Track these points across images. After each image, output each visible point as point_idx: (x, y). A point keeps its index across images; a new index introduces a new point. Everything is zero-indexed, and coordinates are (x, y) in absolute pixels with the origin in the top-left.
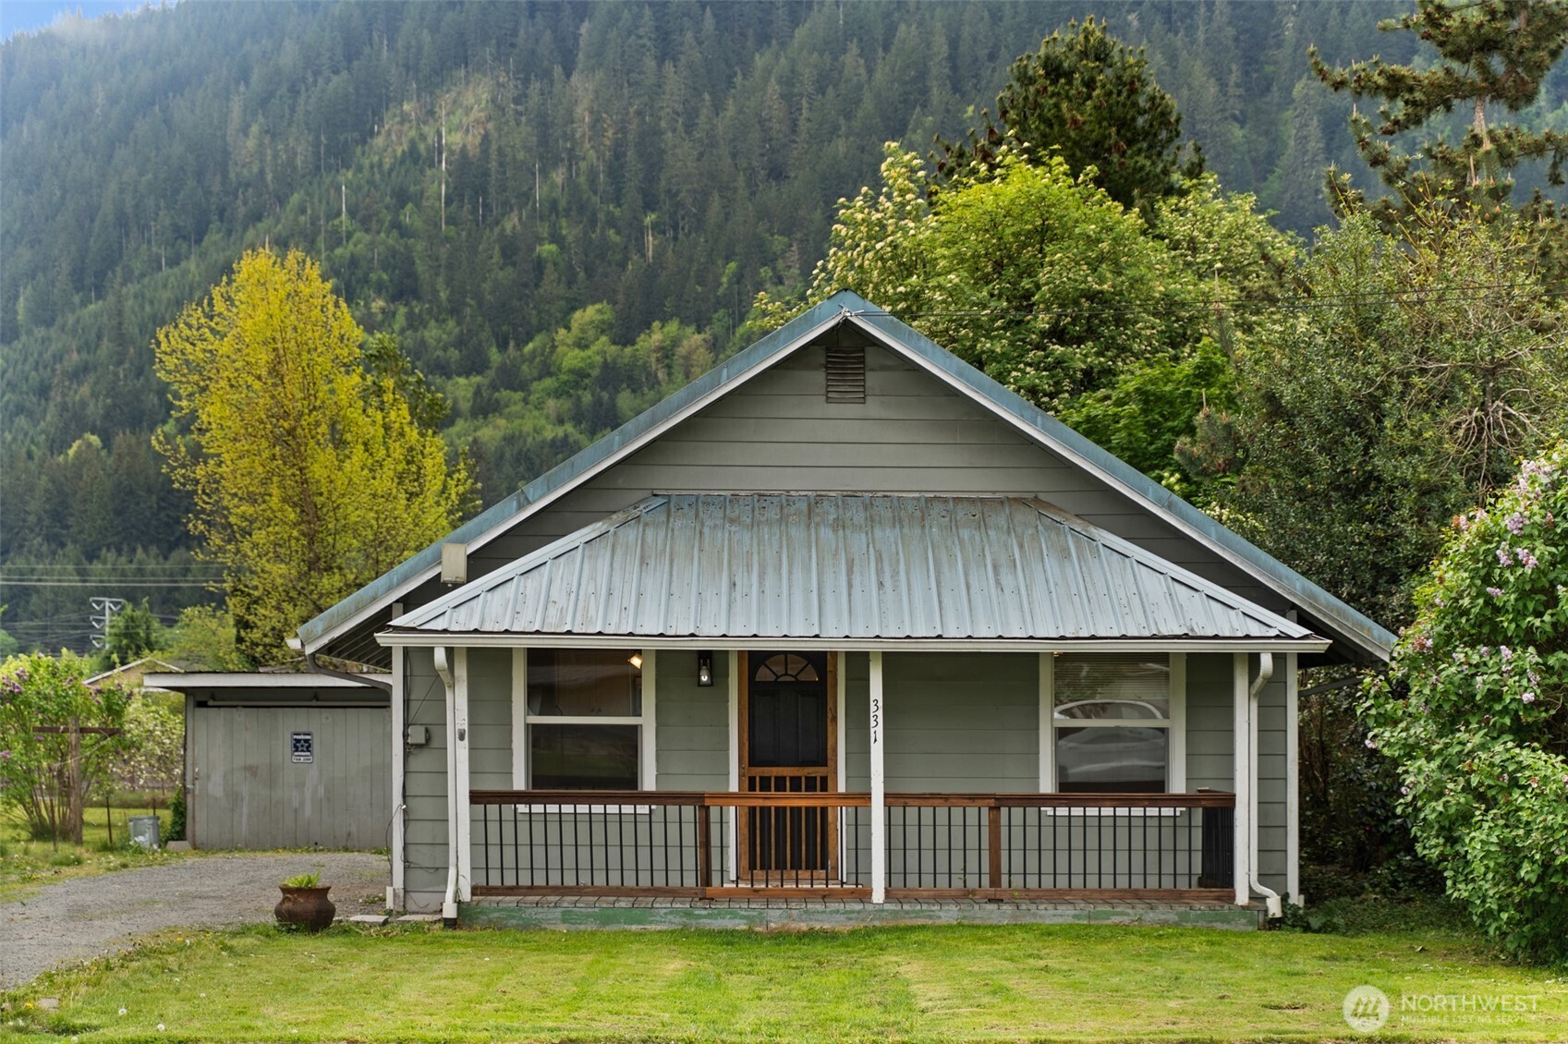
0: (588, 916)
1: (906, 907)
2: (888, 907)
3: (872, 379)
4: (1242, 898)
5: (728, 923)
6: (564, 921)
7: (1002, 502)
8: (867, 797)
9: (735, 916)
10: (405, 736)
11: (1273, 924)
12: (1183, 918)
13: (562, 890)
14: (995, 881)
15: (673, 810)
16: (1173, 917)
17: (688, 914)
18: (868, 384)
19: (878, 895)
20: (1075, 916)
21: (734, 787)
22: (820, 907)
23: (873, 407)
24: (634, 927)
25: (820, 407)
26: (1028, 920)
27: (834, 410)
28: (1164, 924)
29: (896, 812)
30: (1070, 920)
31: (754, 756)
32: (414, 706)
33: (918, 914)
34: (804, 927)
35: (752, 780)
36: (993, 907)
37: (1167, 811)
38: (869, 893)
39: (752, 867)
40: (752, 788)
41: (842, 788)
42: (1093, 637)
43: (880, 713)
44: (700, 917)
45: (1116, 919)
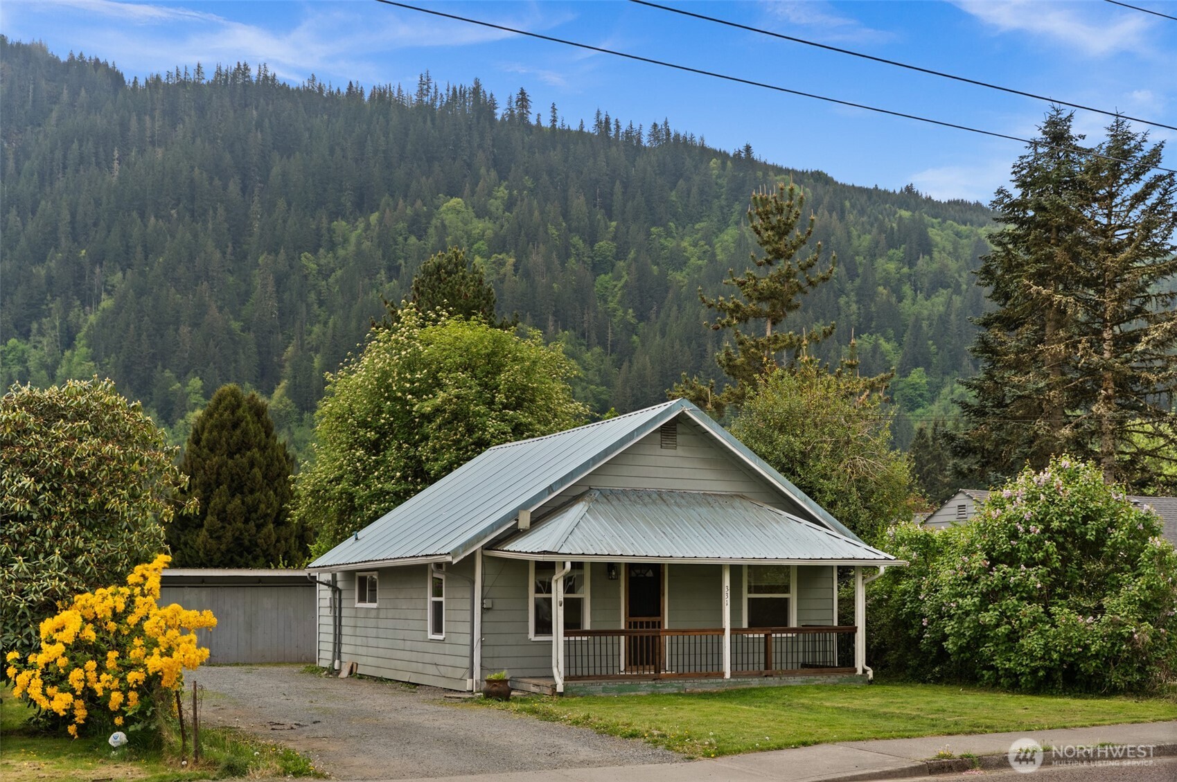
0: (613, 689)
1: (739, 680)
2: (732, 680)
3: (679, 438)
4: (860, 672)
5: (670, 690)
6: (603, 692)
7: (731, 496)
8: (723, 631)
9: (673, 686)
10: (482, 604)
11: (871, 682)
12: (840, 681)
13: (601, 677)
14: (766, 668)
15: (597, 638)
16: (836, 681)
17: (654, 686)
18: (678, 440)
19: (728, 675)
20: (802, 682)
21: (623, 627)
22: (706, 681)
23: (680, 451)
24: (633, 693)
25: (659, 451)
26: (785, 684)
27: (665, 452)
28: (834, 684)
29: (734, 636)
30: (800, 684)
31: (631, 612)
32: (486, 589)
33: (744, 683)
34: (700, 690)
35: (630, 623)
36: (770, 679)
37: (790, 635)
38: (722, 675)
39: (630, 664)
40: (630, 627)
41: (666, 627)
42: (821, 559)
43: (729, 592)
44: (659, 687)
45: (817, 682)
